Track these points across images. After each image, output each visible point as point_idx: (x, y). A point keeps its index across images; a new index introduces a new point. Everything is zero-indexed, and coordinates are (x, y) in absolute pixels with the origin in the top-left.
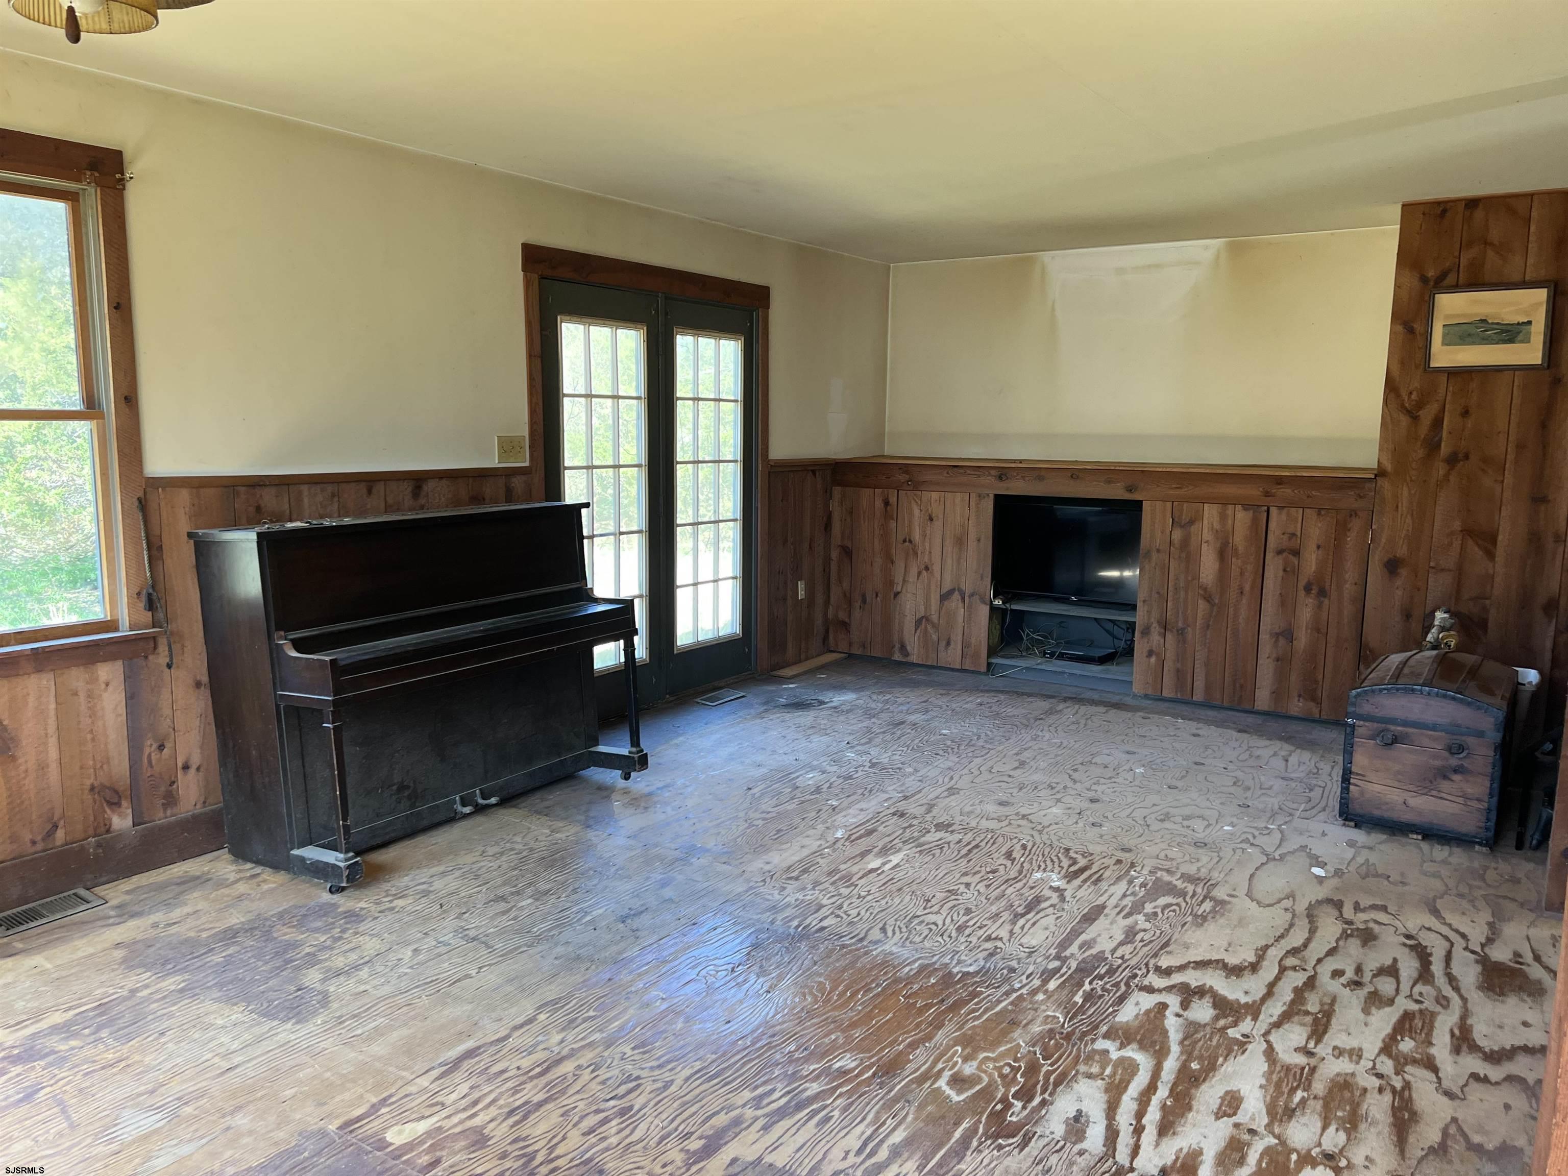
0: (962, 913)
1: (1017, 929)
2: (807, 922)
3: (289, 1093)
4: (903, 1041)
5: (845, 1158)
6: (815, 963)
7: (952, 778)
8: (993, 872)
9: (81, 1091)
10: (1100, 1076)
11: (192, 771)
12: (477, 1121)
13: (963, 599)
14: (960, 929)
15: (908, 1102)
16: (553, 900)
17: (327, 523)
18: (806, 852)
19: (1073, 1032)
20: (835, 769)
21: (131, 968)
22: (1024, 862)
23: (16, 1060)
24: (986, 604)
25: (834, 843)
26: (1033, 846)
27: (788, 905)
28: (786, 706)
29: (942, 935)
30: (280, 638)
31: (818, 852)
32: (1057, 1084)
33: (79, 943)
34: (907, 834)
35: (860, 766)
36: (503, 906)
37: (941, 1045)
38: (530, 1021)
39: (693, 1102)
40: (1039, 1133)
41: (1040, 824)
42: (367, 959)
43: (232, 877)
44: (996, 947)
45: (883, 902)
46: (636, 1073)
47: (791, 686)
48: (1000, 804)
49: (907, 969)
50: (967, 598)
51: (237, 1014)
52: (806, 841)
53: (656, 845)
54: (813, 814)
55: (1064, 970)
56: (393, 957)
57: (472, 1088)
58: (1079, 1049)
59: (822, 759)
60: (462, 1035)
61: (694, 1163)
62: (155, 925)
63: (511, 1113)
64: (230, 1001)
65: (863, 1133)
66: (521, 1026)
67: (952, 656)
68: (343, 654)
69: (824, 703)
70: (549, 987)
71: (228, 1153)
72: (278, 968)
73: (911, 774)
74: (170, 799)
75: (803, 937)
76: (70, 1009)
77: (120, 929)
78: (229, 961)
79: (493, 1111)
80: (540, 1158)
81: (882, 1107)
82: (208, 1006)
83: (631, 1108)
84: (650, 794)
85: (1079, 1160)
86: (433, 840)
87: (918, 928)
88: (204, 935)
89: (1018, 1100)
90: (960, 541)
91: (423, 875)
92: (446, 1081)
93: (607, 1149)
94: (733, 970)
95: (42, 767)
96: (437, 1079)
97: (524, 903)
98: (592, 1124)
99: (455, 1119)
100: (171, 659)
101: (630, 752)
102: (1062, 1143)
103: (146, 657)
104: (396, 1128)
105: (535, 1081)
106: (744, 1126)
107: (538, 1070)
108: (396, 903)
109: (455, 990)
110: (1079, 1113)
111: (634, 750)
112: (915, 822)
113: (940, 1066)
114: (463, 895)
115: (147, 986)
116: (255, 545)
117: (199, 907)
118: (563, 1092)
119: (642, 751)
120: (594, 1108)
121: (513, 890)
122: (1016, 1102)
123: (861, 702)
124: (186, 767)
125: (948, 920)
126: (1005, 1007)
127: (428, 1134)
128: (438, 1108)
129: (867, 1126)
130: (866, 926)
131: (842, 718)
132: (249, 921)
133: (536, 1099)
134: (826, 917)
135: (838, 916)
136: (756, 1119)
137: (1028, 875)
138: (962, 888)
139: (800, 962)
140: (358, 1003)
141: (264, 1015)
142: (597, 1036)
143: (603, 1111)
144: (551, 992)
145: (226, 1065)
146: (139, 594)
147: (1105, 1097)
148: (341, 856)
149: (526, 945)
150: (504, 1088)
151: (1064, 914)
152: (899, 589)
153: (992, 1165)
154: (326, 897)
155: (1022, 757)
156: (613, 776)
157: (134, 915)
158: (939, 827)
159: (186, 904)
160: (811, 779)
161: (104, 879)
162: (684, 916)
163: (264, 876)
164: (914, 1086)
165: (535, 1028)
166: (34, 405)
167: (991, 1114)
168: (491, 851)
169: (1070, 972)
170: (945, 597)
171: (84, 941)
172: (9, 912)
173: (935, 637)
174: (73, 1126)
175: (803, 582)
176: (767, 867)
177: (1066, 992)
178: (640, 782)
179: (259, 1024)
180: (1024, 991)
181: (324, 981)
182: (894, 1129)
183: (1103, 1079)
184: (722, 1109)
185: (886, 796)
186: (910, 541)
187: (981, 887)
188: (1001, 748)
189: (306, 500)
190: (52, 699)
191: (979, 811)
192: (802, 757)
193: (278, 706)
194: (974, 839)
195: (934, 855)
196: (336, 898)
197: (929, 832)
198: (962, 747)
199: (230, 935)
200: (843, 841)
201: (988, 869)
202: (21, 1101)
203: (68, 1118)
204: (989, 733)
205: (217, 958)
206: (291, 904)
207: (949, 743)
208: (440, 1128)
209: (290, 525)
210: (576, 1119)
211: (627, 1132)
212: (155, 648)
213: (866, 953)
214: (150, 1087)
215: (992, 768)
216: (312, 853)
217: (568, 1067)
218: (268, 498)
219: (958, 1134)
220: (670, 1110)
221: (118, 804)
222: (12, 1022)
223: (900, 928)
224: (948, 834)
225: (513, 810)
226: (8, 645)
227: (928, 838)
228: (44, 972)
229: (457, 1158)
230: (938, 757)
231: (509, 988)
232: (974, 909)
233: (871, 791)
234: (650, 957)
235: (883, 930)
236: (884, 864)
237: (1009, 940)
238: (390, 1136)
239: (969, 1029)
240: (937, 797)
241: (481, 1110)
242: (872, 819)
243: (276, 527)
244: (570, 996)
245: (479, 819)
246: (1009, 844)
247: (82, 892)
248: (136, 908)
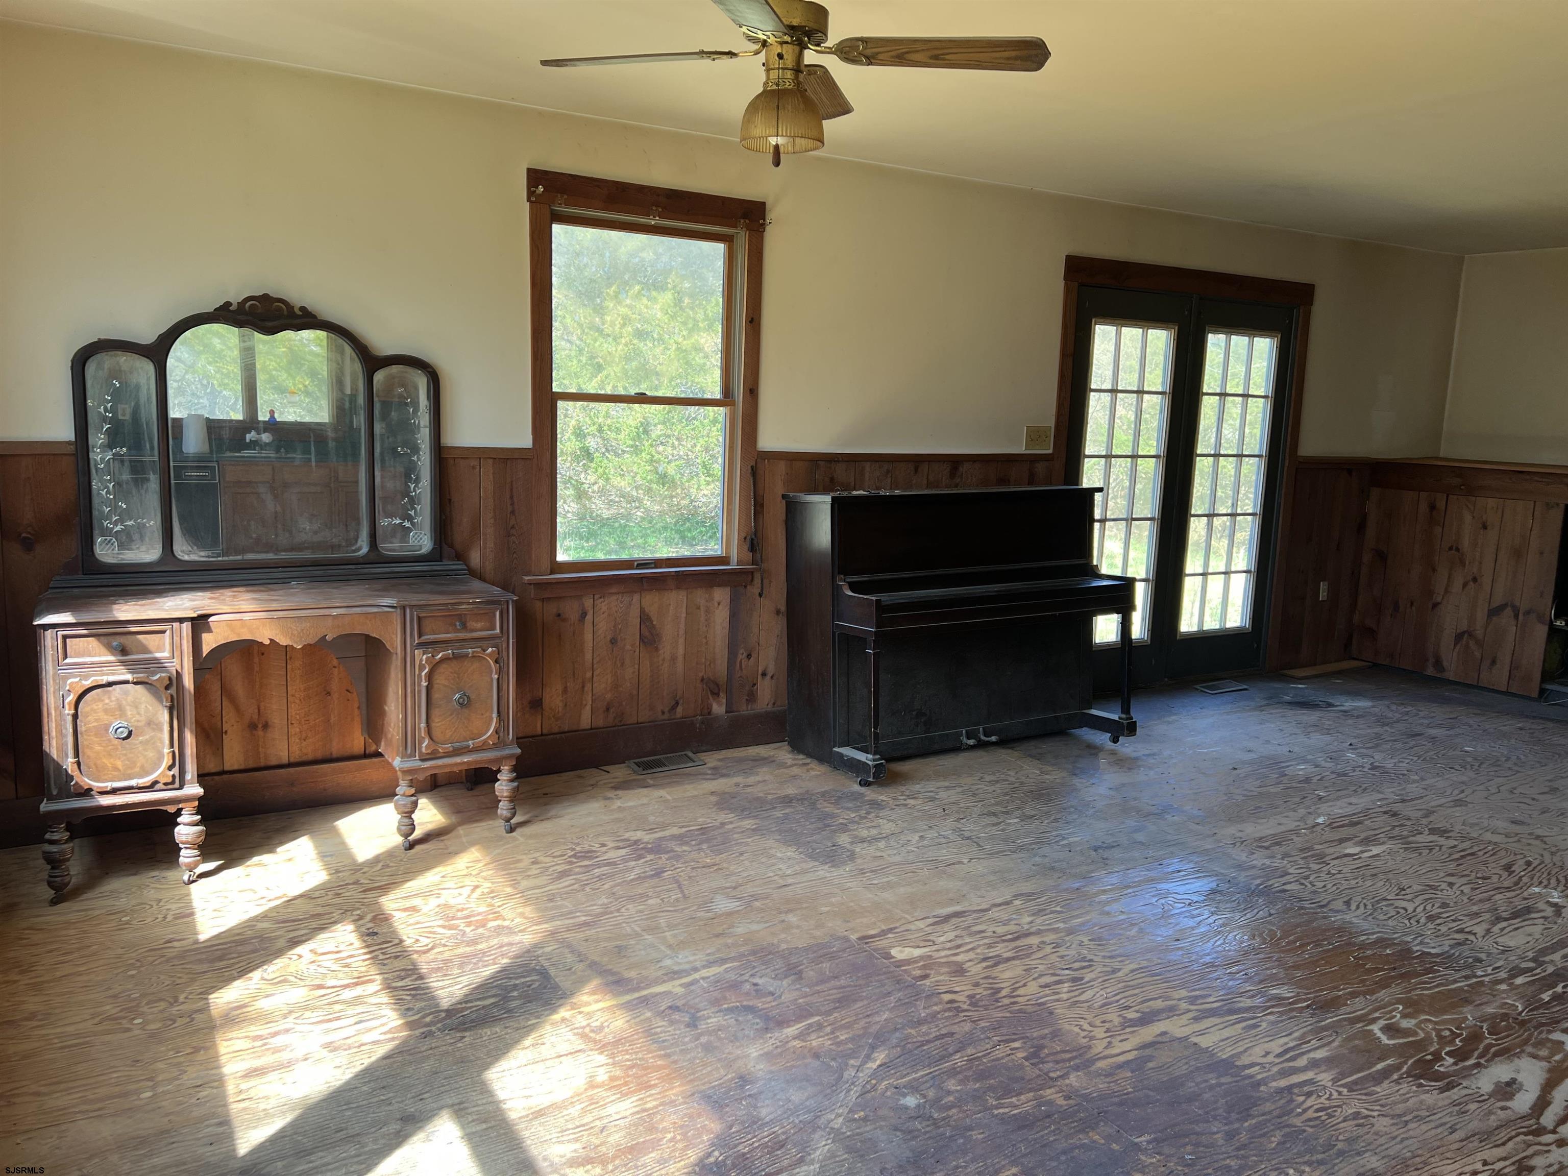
0: (1437, 905)
1: (1496, 929)
2: (1270, 883)
3: (825, 909)
4: (1343, 989)
5: (1265, 1056)
6: (1270, 915)
7: (1463, 791)
8: (1484, 878)
9: (690, 877)
10: (1547, 1059)
11: (768, 677)
12: (959, 958)
13: (1516, 617)
14: (1431, 918)
15: (1337, 1033)
16: (1037, 823)
17: (882, 493)
18: (1282, 828)
19: (1530, 1021)
20: (1328, 765)
21: (722, 809)
22: (1524, 876)
23: (650, 851)
24: (1543, 623)
25: (1314, 827)
26: (1539, 864)
27: (1254, 867)
28: (1290, 703)
29: (1409, 919)
30: (841, 580)
31: (1296, 831)
32: (1496, 1055)
33: (688, 787)
34: (1396, 832)
35: (1359, 766)
36: (994, 820)
37: (1383, 1000)
38: (1007, 903)
39: (1134, 987)
40: (1464, 1085)
41: (1556, 846)
42: (884, 835)
43: (790, 762)
44: (1467, 939)
45: (1354, 882)
46: (1090, 957)
47: (1300, 686)
48: (1513, 822)
49: (1364, 937)
50: (1521, 617)
51: (791, 852)
52: (1284, 821)
53: (1135, 799)
54: (1297, 799)
55: (1538, 971)
56: (903, 839)
57: (956, 936)
58: (1531, 1036)
59: (1320, 755)
60: (952, 901)
61: (1129, 1026)
62: (737, 785)
63: (985, 959)
64: (787, 843)
65: (1286, 1044)
66: (1000, 905)
67: (1499, 677)
68: (886, 598)
69: (1333, 706)
70: (1026, 884)
71: (783, 936)
72: (819, 828)
73: (1414, 781)
74: (752, 697)
75: (1261, 893)
76: (683, 827)
77: (715, 783)
78: (786, 817)
79: (971, 955)
80: (1004, 993)
81: (1311, 1031)
82: (771, 843)
83: (1082, 979)
84: (1136, 759)
85: (1500, 1112)
86: (941, 762)
87: (1385, 908)
88: (770, 797)
89: (1450, 1057)
90: (1518, 554)
91: (931, 786)
92: (938, 928)
93: (1058, 1000)
94: (1190, 904)
95: (674, 659)
96: (931, 925)
97: (1011, 821)
98: (1048, 982)
99: (943, 953)
100: (762, 590)
101: (1120, 718)
102: (1487, 1097)
103: (745, 587)
104: (899, 949)
105: (1006, 944)
106: (1177, 1013)
107: (1010, 937)
108: (909, 801)
109: (949, 870)
110: (1513, 1081)
111: (1124, 716)
112: (1409, 823)
113: (1377, 1015)
114: (962, 805)
115: (731, 823)
116: (829, 506)
117: (766, 778)
118: (1028, 956)
119: (1132, 718)
120: (1051, 972)
121: (1004, 810)
122: (1447, 1058)
123: (1377, 710)
124: (764, 674)
125: (1421, 908)
126: (1461, 988)
127: (921, 958)
128: (931, 943)
129: (1292, 1040)
130: (1330, 897)
131: (1350, 722)
132: (801, 794)
133: (1006, 955)
134: (1290, 883)
135: (1303, 884)
136: (1189, 1011)
137: (1525, 888)
138: (1444, 886)
139: (1256, 911)
140: (876, 864)
141: (810, 857)
142: (1061, 925)
143: (1059, 975)
144: (1026, 887)
145: (782, 882)
146: (745, 538)
147: (1545, 1075)
148: (870, 756)
149: (1010, 850)
150: (981, 943)
151: (1556, 927)
152: (1439, 600)
153: (1408, 1096)
154: (857, 787)
155: (1555, 784)
156: (1102, 738)
157: (723, 776)
158: (1433, 831)
159: (758, 775)
160: (1302, 769)
161: (704, 748)
162: (1152, 857)
163: (811, 765)
164: (1345, 1023)
165: (1011, 909)
166: (670, 394)
167: (1419, 1060)
168: (988, 778)
169: (1543, 974)
170: (1494, 612)
171: (692, 786)
172: (645, 759)
173: (1478, 654)
174: (685, 897)
175: (1326, 583)
176: (1240, 834)
177: (1533, 988)
178: (1127, 746)
179: (806, 861)
180: (1487, 979)
181: (852, 843)
182: (1317, 1048)
183: (1549, 1062)
184: (1160, 997)
185: (1382, 796)
186: (1458, 550)
187: (1466, 889)
188: (1531, 773)
189: (867, 475)
190: (684, 610)
191: (1486, 824)
192: (1296, 749)
193: (834, 633)
194: (1471, 847)
195: (1420, 854)
196: (863, 790)
197: (1421, 833)
198: (1484, 766)
199: (787, 801)
200: (1322, 826)
201: (1479, 875)
202: (653, 876)
203: (682, 892)
204: (1522, 757)
205: (779, 814)
206: (831, 787)
207: (1469, 759)
208: (930, 956)
209: (855, 493)
210: (1036, 975)
211: (1076, 993)
212: (752, 580)
213: (1325, 918)
214: (734, 884)
215: (1515, 789)
216: (848, 752)
217: (1034, 940)
218: (840, 472)
219: (1380, 1066)
220: (1115, 988)
221: (718, 695)
222: (647, 828)
223: (1365, 905)
224: (1442, 839)
225: (1010, 751)
226: (661, 568)
227: (1419, 838)
228: (666, 801)
229: (941, 978)
230: (1453, 771)
231: (992, 878)
232: (1452, 904)
233: (1365, 789)
234: (1115, 880)
235: (1348, 903)
236: (1362, 852)
237: (1484, 937)
238: (894, 952)
239: (1416, 995)
240: (1440, 806)
241: (962, 952)
242: (1360, 813)
243: (845, 494)
244: (1042, 893)
245: (980, 754)
246: (1512, 858)
247: (690, 754)
248: (724, 771)
